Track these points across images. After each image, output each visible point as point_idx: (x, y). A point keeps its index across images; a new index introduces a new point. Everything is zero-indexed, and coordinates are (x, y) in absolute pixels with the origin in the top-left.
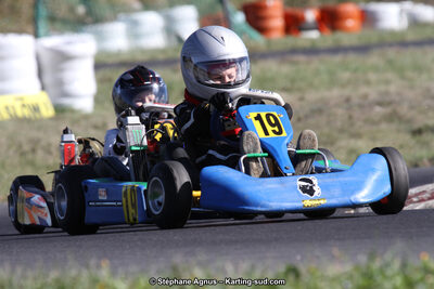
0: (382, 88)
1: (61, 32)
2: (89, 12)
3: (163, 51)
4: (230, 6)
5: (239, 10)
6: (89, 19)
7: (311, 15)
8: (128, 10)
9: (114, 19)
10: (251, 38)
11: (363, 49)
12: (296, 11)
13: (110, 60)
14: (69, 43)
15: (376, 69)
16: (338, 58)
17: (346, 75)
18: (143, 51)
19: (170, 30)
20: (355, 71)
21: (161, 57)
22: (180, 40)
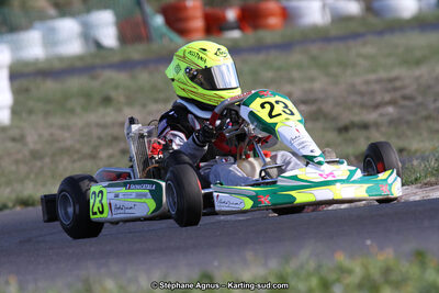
0: (307, 86)
2: (4, 22)
3: (80, 58)
4: (148, 9)
5: (158, 12)
7: (231, 15)
8: (42, 17)
9: (28, 27)
10: (171, 40)
11: (285, 46)
12: (216, 11)
13: (27, 70)
15: (299, 67)
16: (261, 57)
17: (269, 75)
18: (61, 59)
19: (87, 36)
20: (279, 69)
21: (79, 64)
22: (98, 45)
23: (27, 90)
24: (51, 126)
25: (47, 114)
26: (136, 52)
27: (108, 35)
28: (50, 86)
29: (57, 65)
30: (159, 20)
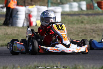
1: (54, 6)
2: (61, 2)
3: (77, 12)
4: (94, 2)
5: (96, 3)
6: (61, 3)
8: (70, 2)
9: (66, 3)
10: (98, 10)
13: (65, 13)
14: (55, 9)
18: (73, 11)
19: (79, 7)
21: (77, 13)
22: (82, 9)
23: (64, 18)
24: (69, 27)
25: (68, 24)
26: (90, 12)
27: (84, 7)
28: (70, 18)
29: (72, 13)
30: (96, 5)
